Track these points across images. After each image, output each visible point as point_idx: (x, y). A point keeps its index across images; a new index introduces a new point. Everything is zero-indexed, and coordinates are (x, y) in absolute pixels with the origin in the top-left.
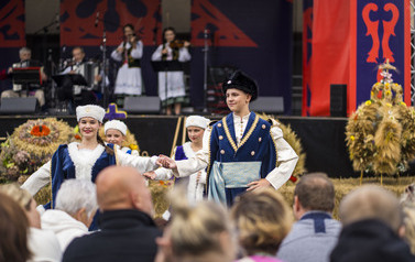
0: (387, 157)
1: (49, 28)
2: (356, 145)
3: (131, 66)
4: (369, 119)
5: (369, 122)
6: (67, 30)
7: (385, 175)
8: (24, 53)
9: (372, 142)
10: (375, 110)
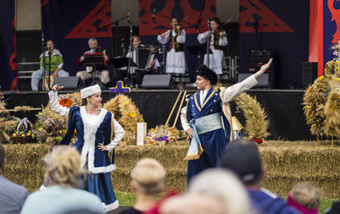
0: (332, 123)
1: (119, 22)
2: (310, 113)
3: (177, 50)
4: (321, 91)
5: (321, 94)
6: (144, 23)
7: (335, 138)
8: (92, 42)
9: (322, 109)
10: (327, 84)
